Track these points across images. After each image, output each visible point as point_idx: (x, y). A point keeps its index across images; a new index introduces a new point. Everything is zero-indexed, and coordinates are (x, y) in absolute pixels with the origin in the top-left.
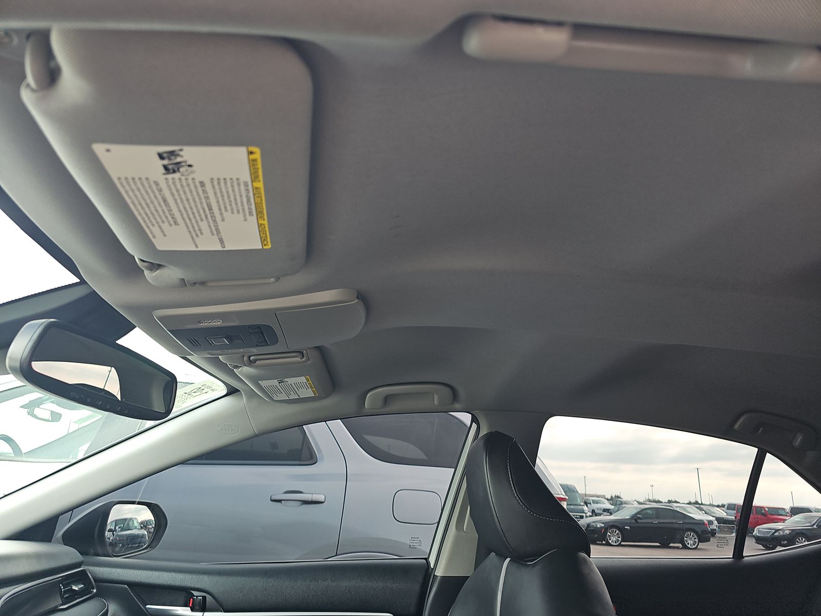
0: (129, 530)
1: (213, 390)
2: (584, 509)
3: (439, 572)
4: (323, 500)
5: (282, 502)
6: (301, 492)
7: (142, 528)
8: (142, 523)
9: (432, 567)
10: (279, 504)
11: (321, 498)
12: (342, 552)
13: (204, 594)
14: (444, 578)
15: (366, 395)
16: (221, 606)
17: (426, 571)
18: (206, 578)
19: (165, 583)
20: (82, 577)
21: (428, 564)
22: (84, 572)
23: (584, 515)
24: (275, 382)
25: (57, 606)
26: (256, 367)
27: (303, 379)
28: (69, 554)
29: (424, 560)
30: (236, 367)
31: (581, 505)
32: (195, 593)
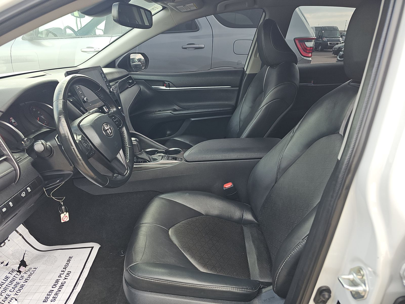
0: (135, 63)
1: (158, 8)
2: (340, 39)
3: (247, 73)
4: (204, 47)
5: (187, 48)
6: (194, 44)
7: (139, 62)
8: (138, 60)
9: (245, 71)
10: (186, 49)
11: (203, 46)
12: (213, 68)
13: (169, 82)
14: (249, 75)
15: (217, 5)
16: (175, 86)
17: (243, 72)
18: (168, 78)
19: (156, 79)
20: (130, 78)
21: (244, 70)
22: (130, 76)
23: (339, 42)
24: (182, 6)
25: (128, 87)
26: (175, 3)
27: (192, 4)
28: (124, 72)
29: (243, 69)
30: (168, 3)
31: (338, 37)
32: (166, 82)
